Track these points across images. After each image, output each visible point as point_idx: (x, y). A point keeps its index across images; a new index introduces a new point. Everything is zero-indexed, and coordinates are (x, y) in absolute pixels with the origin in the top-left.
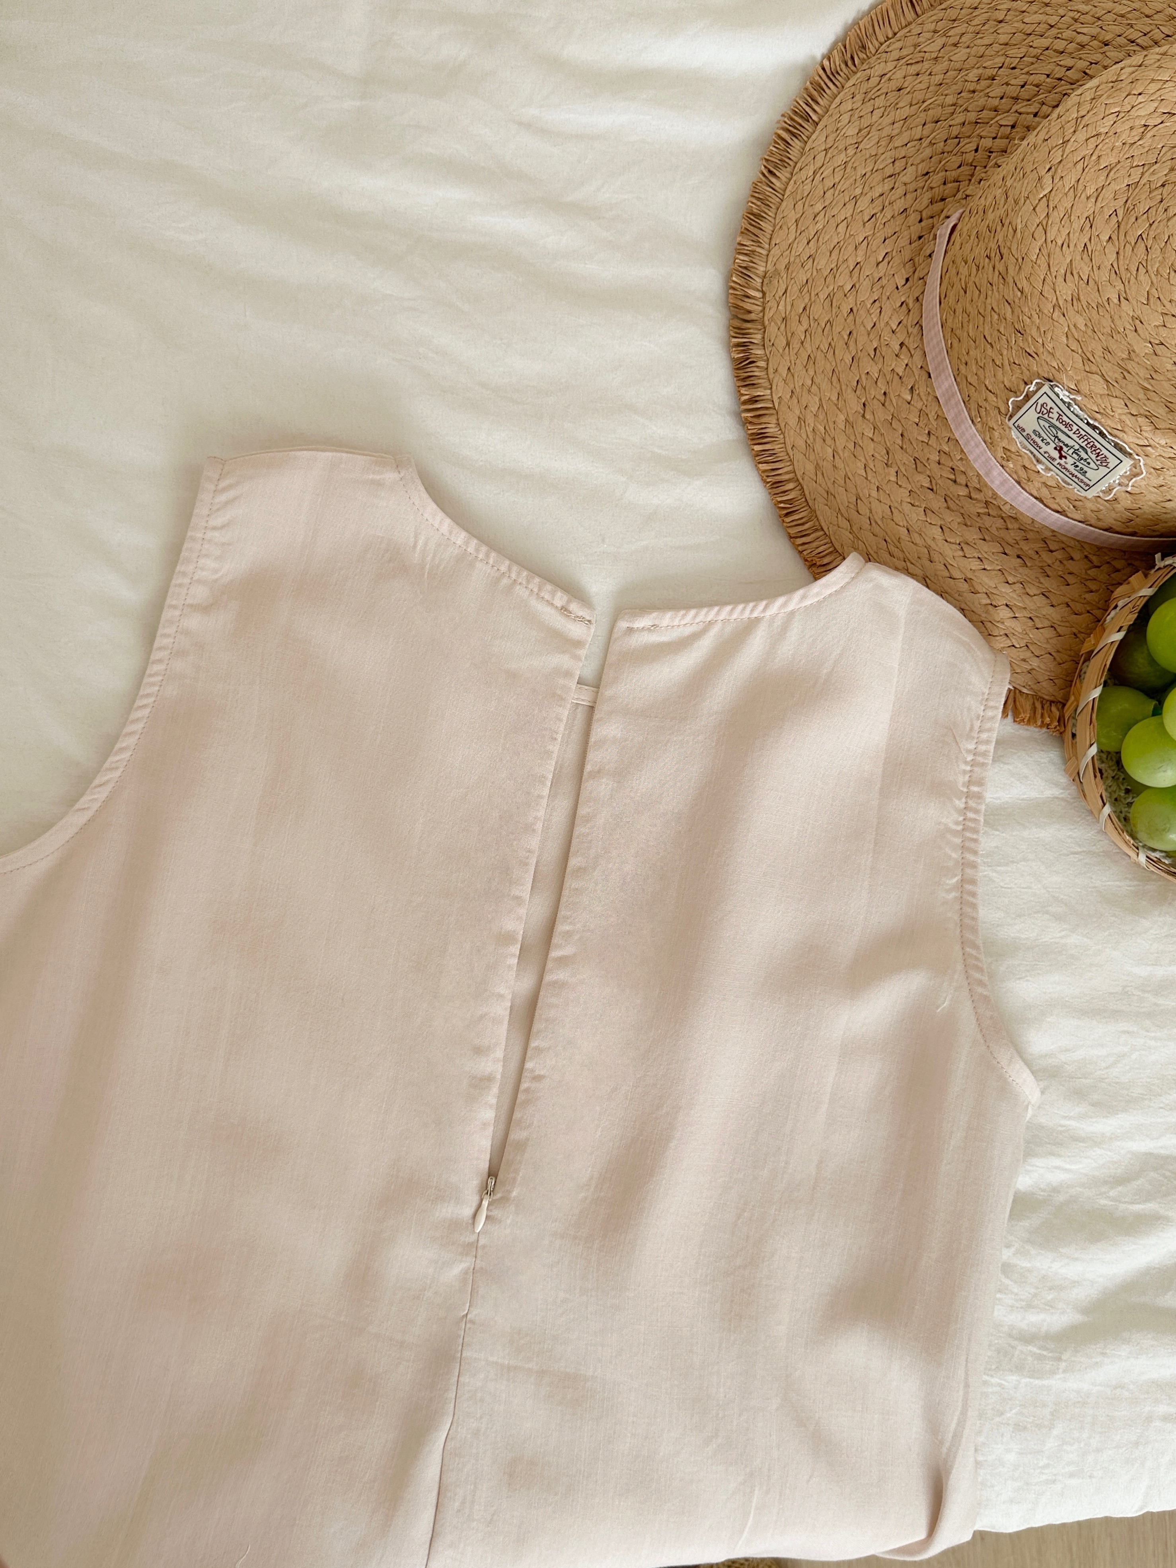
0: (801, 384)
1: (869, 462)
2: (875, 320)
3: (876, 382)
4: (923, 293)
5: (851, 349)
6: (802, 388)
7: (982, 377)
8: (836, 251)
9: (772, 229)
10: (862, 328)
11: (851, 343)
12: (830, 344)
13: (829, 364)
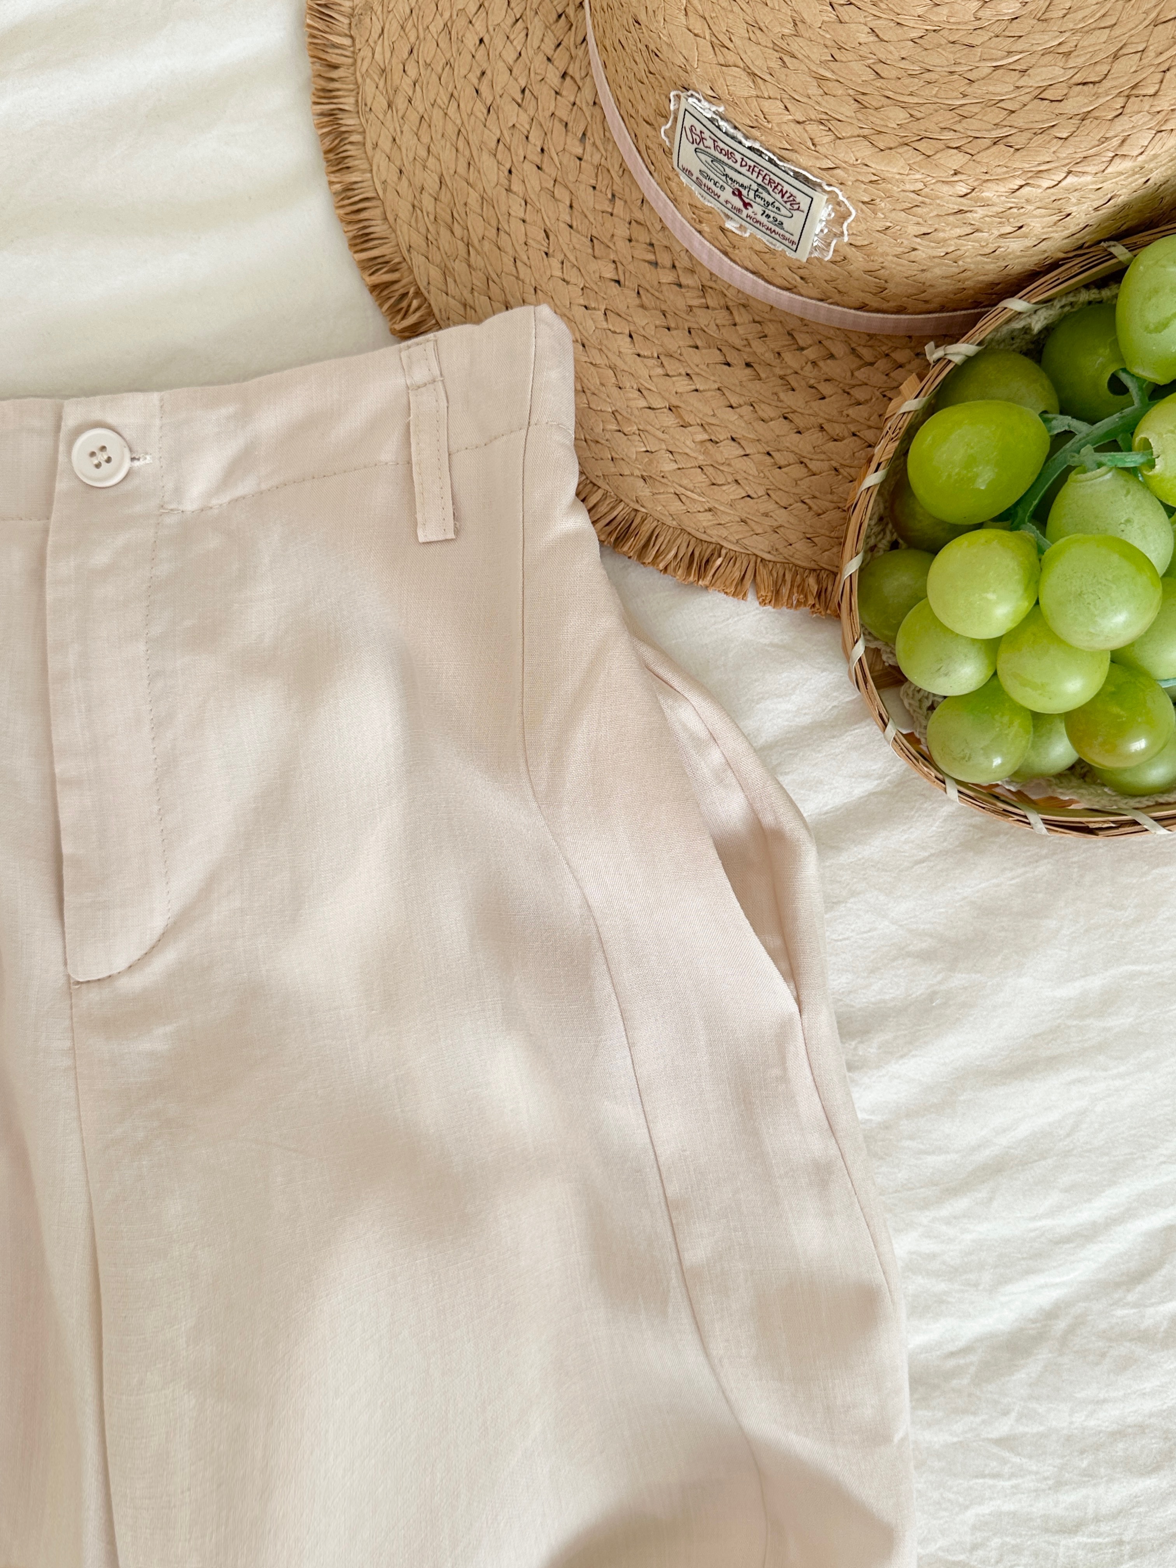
0: (411, 159)
2: (519, 49)
5: (484, 95)
6: (414, 165)
7: (634, 101)
10: (501, 64)
11: (484, 89)
12: (451, 95)
13: (451, 124)
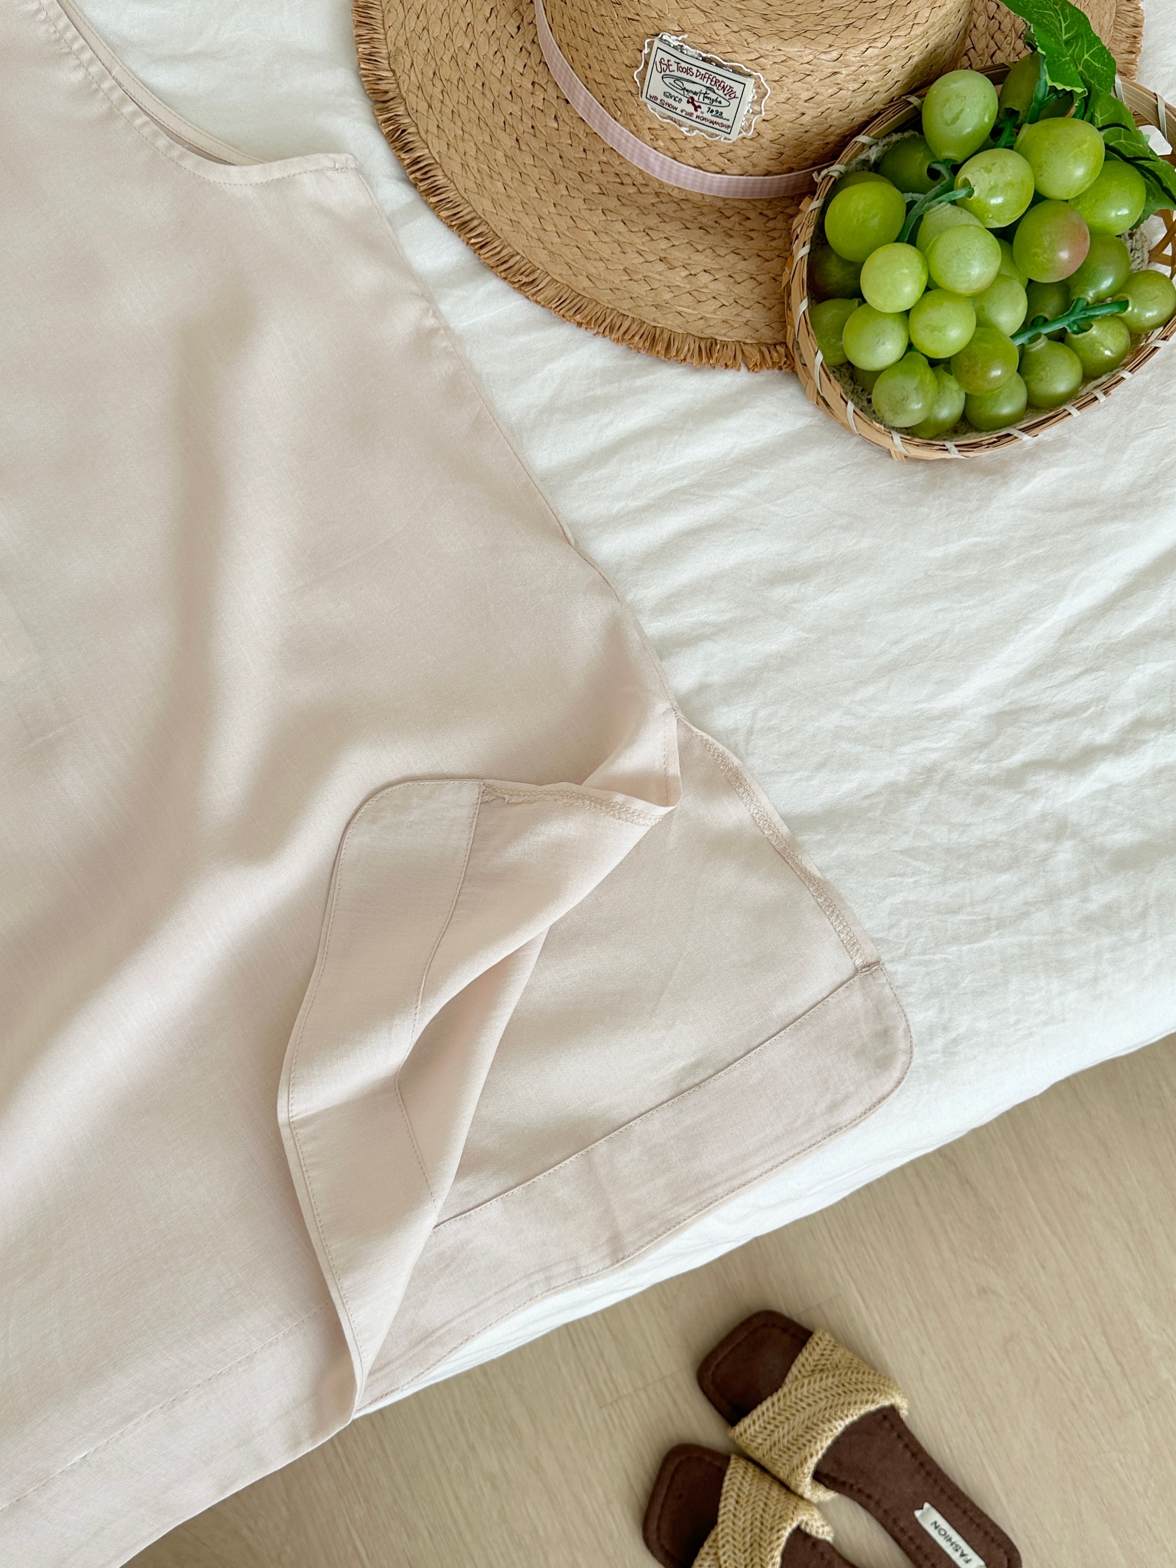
0: (453, 136)
1: (538, 184)
2: (501, 69)
3: (522, 120)
4: (536, 34)
5: (488, 96)
6: (456, 139)
7: (606, 69)
8: (445, 18)
9: (382, 15)
10: (492, 77)
11: (487, 92)
12: (468, 97)
13: (473, 114)
